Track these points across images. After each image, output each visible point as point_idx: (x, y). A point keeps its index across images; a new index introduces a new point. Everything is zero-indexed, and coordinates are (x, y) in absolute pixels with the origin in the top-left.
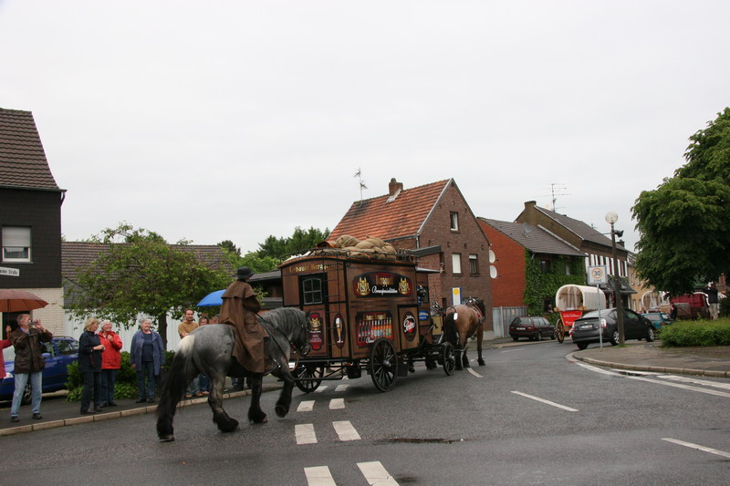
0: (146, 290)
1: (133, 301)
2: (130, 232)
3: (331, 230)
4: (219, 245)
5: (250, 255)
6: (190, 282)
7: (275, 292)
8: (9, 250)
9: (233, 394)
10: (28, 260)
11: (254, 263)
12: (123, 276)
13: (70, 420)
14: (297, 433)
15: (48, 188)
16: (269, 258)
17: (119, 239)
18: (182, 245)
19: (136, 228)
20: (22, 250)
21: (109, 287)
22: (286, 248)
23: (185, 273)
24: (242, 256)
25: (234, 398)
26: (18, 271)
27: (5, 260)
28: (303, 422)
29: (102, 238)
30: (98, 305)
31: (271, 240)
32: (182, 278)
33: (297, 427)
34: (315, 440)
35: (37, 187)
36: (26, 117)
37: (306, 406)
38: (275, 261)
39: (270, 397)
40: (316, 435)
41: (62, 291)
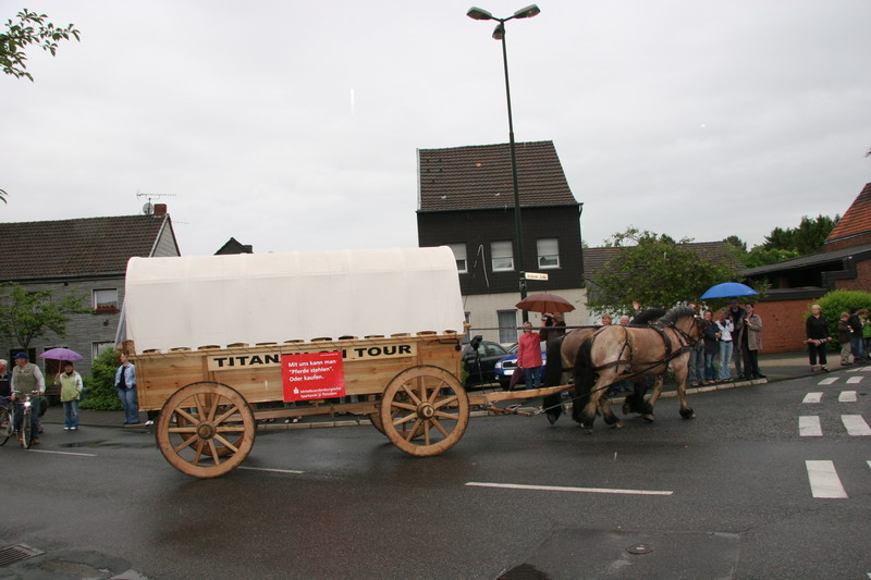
0: (653, 287)
1: (643, 298)
2: (640, 235)
3: (841, 216)
4: (725, 241)
5: (756, 250)
6: (693, 278)
7: (780, 283)
8: (544, 259)
9: (738, 384)
10: (557, 266)
12: (633, 275)
14: (801, 425)
15: (569, 203)
17: (627, 243)
18: (684, 244)
19: (641, 231)
20: (553, 258)
21: (622, 286)
23: (688, 269)
24: (749, 250)
25: (740, 387)
26: (546, 275)
27: (541, 267)
28: (808, 414)
29: (613, 241)
30: (614, 303)
31: (777, 232)
32: (685, 274)
33: (802, 419)
34: (820, 433)
35: (561, 203)
36: (548, 146)
37: (813, 397)
38: (783, 253)
39: (775, 387)
40: (822, 427)
41: (585, 291)
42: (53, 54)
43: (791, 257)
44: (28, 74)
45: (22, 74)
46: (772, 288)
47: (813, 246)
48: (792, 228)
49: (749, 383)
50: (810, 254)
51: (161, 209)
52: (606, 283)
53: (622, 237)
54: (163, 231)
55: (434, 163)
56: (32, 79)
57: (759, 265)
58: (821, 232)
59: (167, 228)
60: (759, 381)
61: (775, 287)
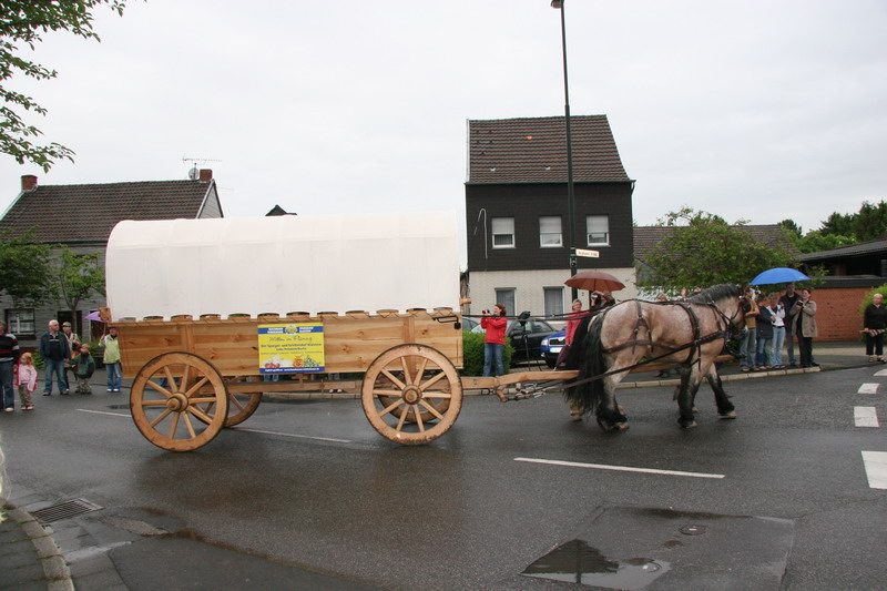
0: (706, 269)
1: (694, 279)
2: (692, 215)
4: (779, 224)
5: (812, 235)
6: (747, 261)
7: (838, 270)
8: (594, 236)
9: (789, 371)
10: (607, 244)
11: (816, 241)
12: (685, 256)
13: (640, 384)
14: (856, 415)
15: (621, 180)
16: (831, 235)
17: (682, 222)
18: (739, 225)
19: (696, 211)
20: (603, 236)
21: (673, 266)
22: (851, 224)
23: (743, 252)
24: (804, 234)
25: (791, 375)
26: (597, 253)
27: (590, 244)
28: (863, 405)
29: (665, 220)
30: (664, 283)
32: (739, 257)
33: (857, 409)
34: (876, 424)
35: (612, 180)
36: (602, 120)
37: (869, 388)
38: (840, 239)
39: (829, 376)
40: (879, 418)
41: (633, 270)
42: (121, 14)
43: (849, 244)
44: (95, 35)
45: (89, 35)
46: (828, 274)
47: (872, 233)
48: (851, 213)
49: (801, 370)
50: (869, 241)
51: (207, 174)
52: (657, 263)
53: (675, 216)
54: (208, 196)
55: (485, 135)
56: (99, 40)
57: (814, 251)
58: (882, 218)
59: (213, 194)
60: (812, 369)
61: (832, 273)
